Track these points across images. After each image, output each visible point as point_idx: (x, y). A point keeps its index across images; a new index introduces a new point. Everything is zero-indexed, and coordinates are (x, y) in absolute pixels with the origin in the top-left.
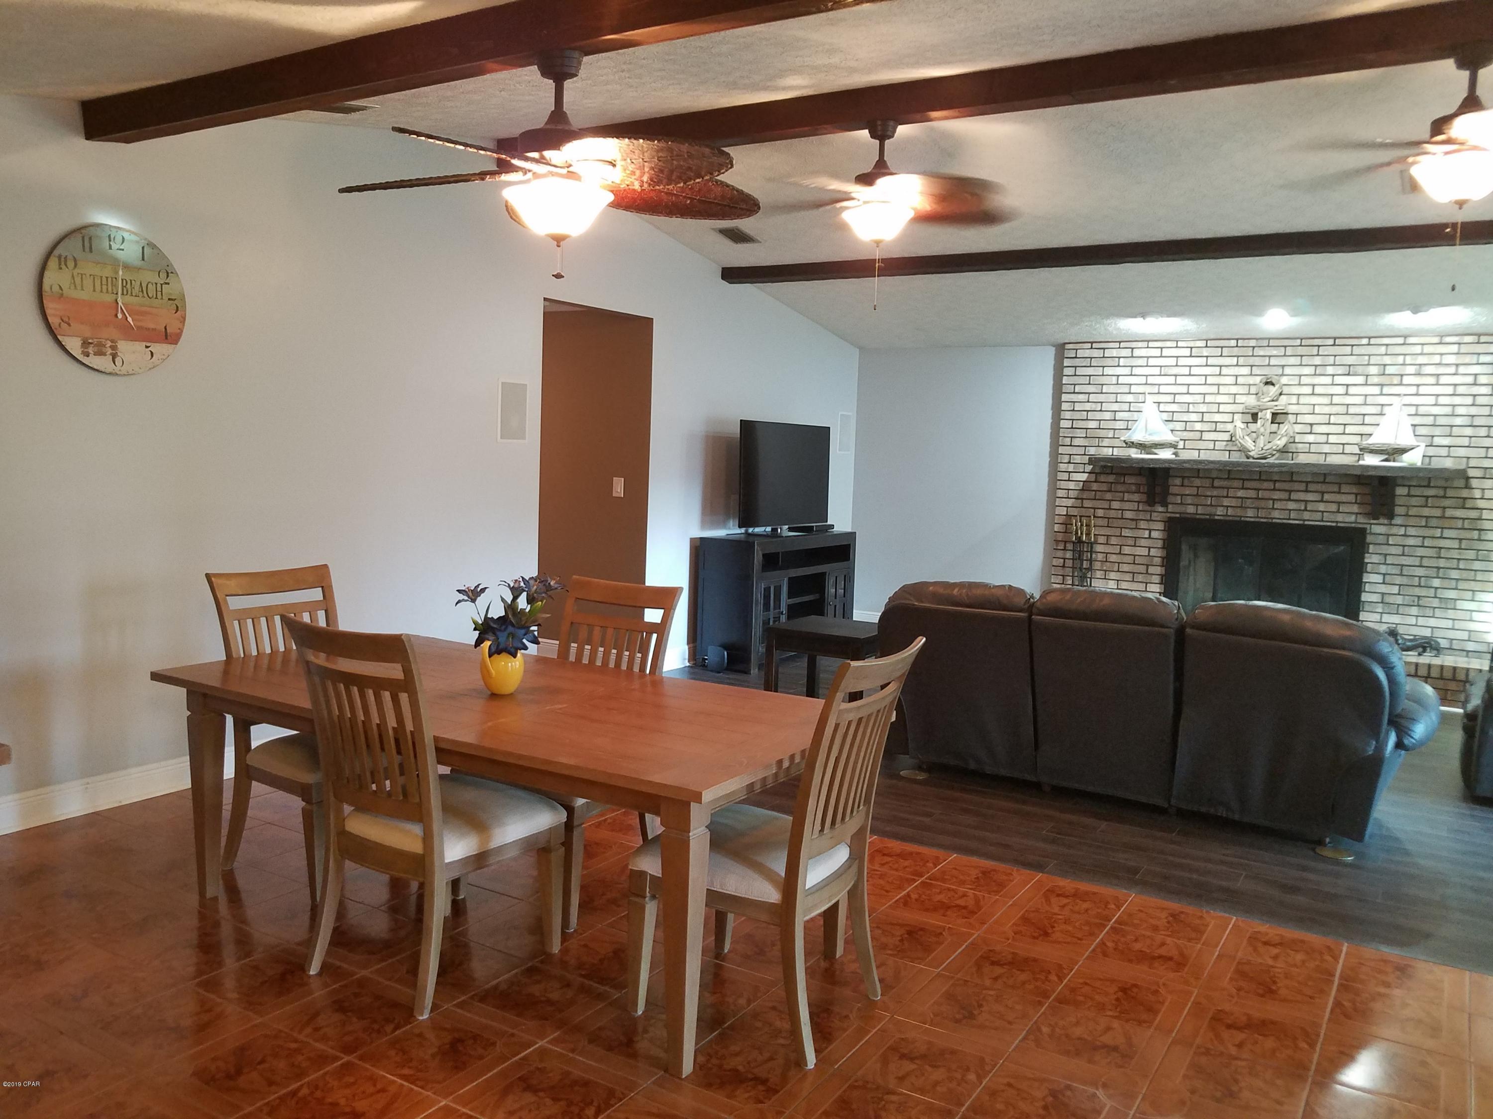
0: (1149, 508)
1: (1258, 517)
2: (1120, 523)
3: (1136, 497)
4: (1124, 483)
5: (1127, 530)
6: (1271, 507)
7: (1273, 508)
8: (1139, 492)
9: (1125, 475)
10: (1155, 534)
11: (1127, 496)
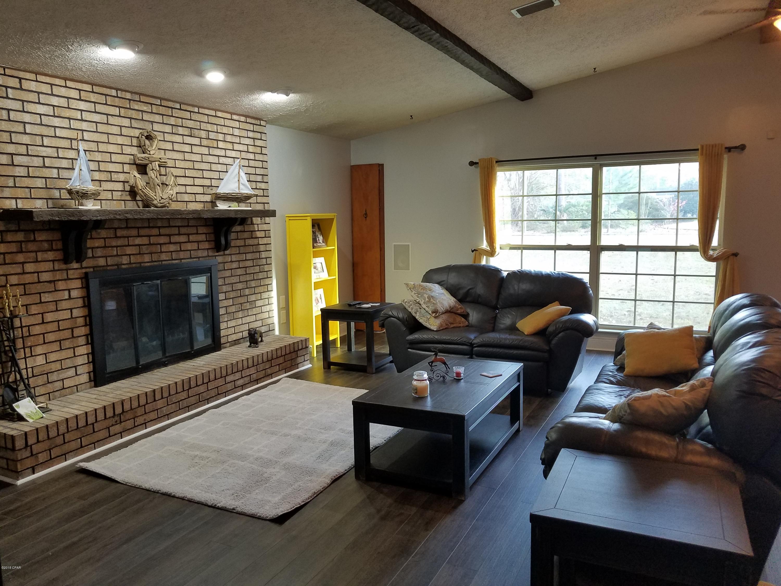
0: (64, 266)
1: (152, 261)
2: (39, 288)
3: (50, 255)
4: (35, 240)
5: (46, 295)
6: (160, 251)
7: (161, 252)
8: (51, 250)
9: (33, 231)
10: (75, 294)
11: (40, 256)
